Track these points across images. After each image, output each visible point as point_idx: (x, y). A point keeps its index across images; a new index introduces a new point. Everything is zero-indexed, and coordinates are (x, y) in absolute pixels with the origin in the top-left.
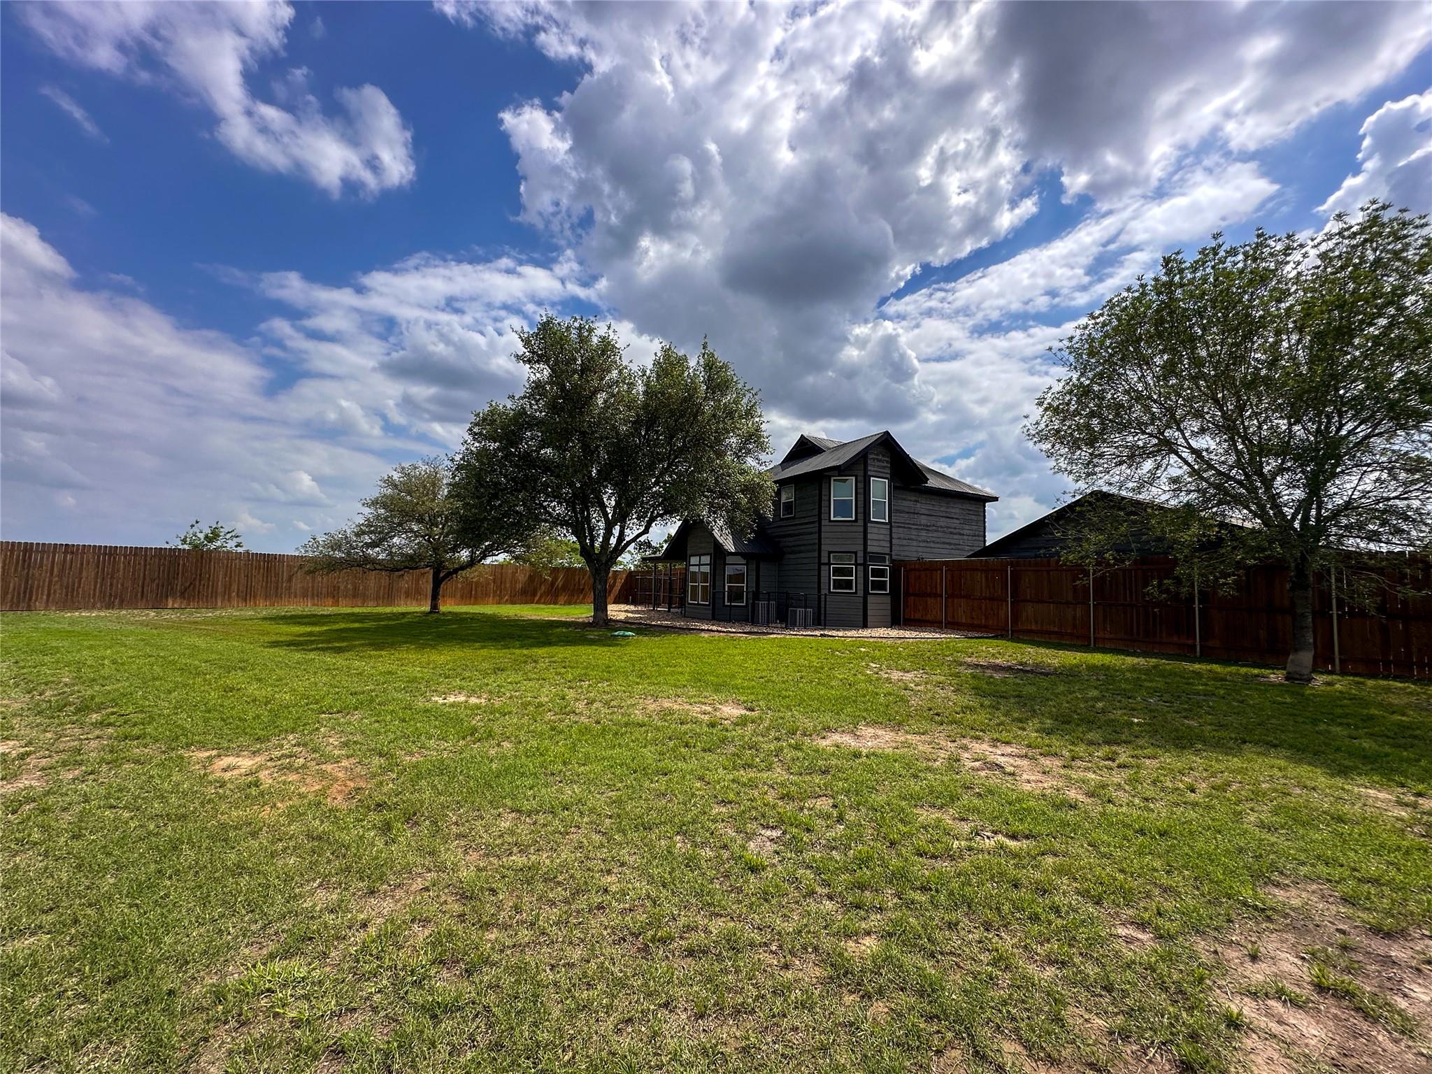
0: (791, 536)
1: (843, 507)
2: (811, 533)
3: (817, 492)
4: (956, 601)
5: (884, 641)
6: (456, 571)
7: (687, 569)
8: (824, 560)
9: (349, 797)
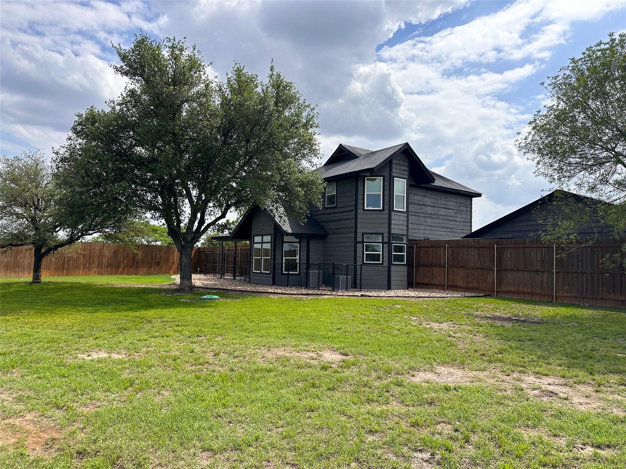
0: (334, 221)
1: (374, 199)
2: (349, 219)
3: (354, 188)
4: (455, 269)
5: (407, 299)
6: (56, 248)
7: (251, 246)
8: (359, 239)
9: (48, 445)
